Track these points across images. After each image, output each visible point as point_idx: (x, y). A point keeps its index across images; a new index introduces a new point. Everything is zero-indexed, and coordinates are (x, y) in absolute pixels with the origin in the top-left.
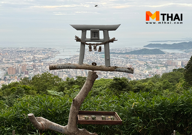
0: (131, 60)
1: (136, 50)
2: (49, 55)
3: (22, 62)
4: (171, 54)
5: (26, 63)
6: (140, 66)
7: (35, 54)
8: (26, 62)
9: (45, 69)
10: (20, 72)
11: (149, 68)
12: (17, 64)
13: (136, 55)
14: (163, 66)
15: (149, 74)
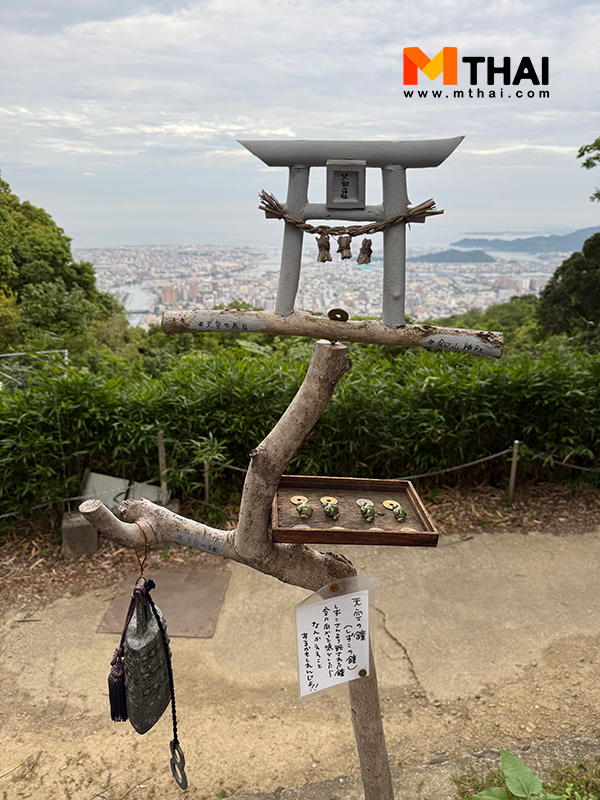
0: (420, 275)
1: (433, 252)
2: (246, 263)
3: (190, 276)
4: (509, 262)
5: (198, 279)
6: (439, 287)
7: (215, 259)
8: (199, 276)
9: (238, 293)
10: (186, 297)
11: (458, 292)
12: (180, 280)
13: (431, 265)
14: (489, 288)
15: (457, 306)
